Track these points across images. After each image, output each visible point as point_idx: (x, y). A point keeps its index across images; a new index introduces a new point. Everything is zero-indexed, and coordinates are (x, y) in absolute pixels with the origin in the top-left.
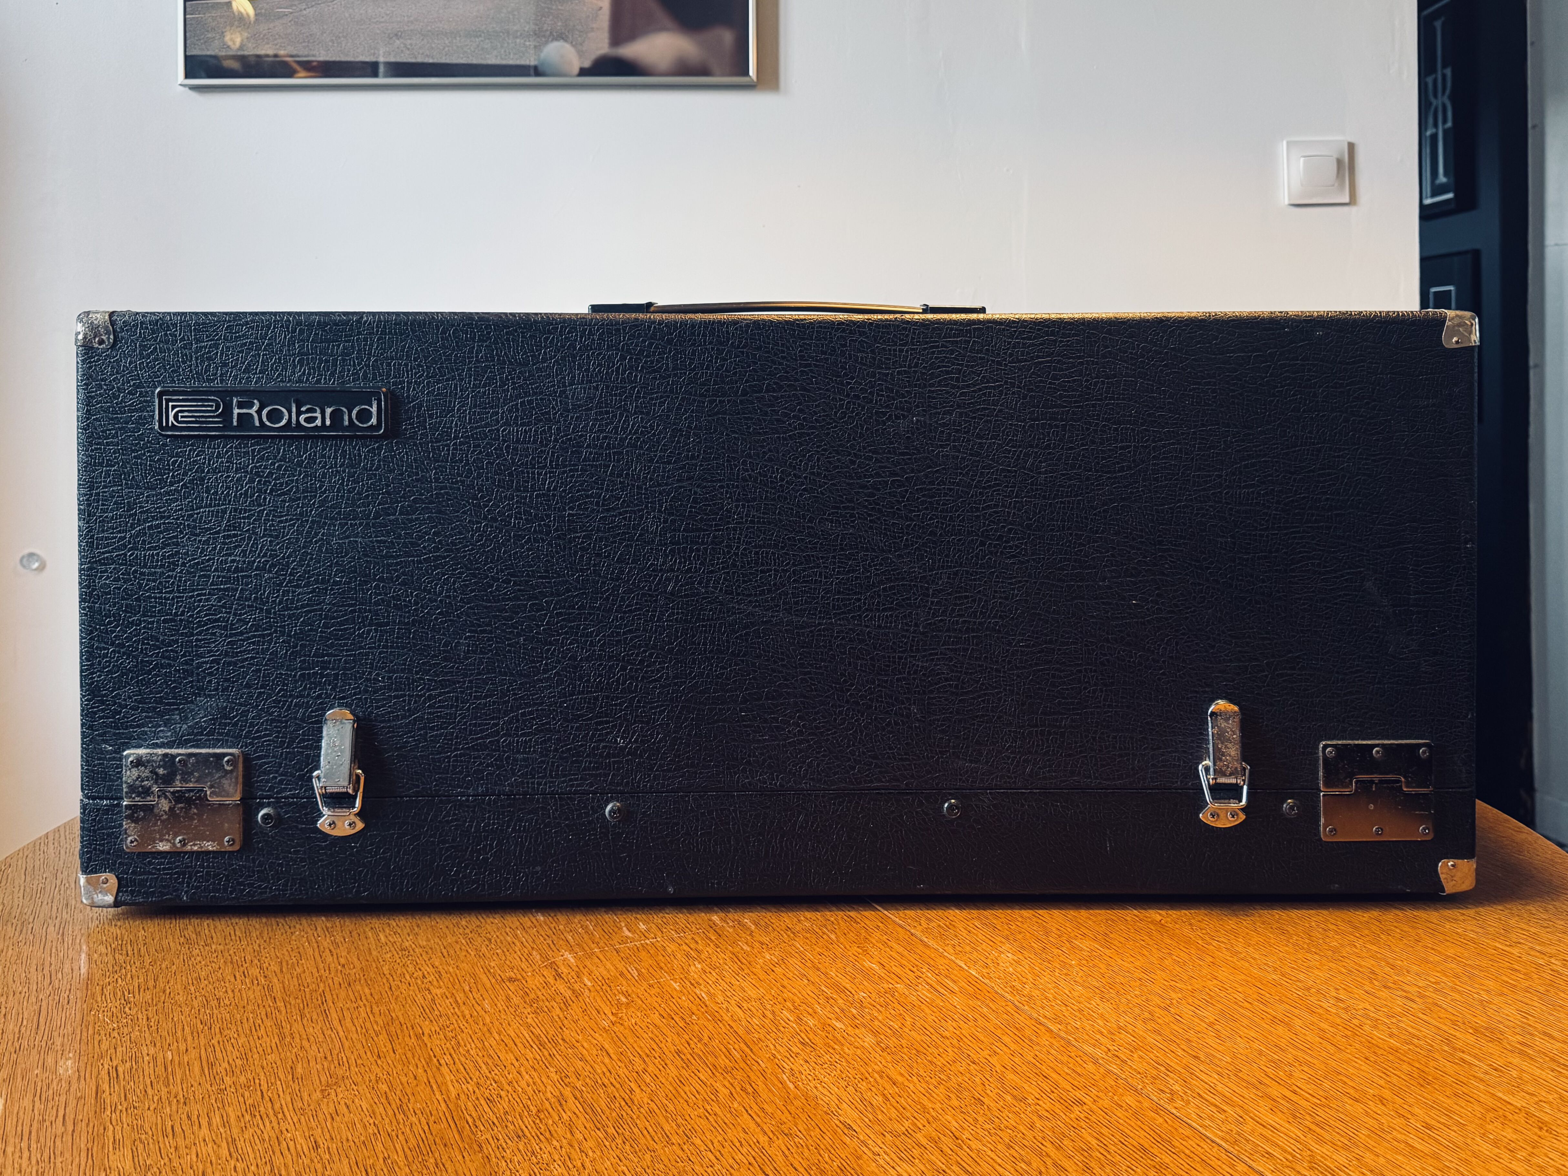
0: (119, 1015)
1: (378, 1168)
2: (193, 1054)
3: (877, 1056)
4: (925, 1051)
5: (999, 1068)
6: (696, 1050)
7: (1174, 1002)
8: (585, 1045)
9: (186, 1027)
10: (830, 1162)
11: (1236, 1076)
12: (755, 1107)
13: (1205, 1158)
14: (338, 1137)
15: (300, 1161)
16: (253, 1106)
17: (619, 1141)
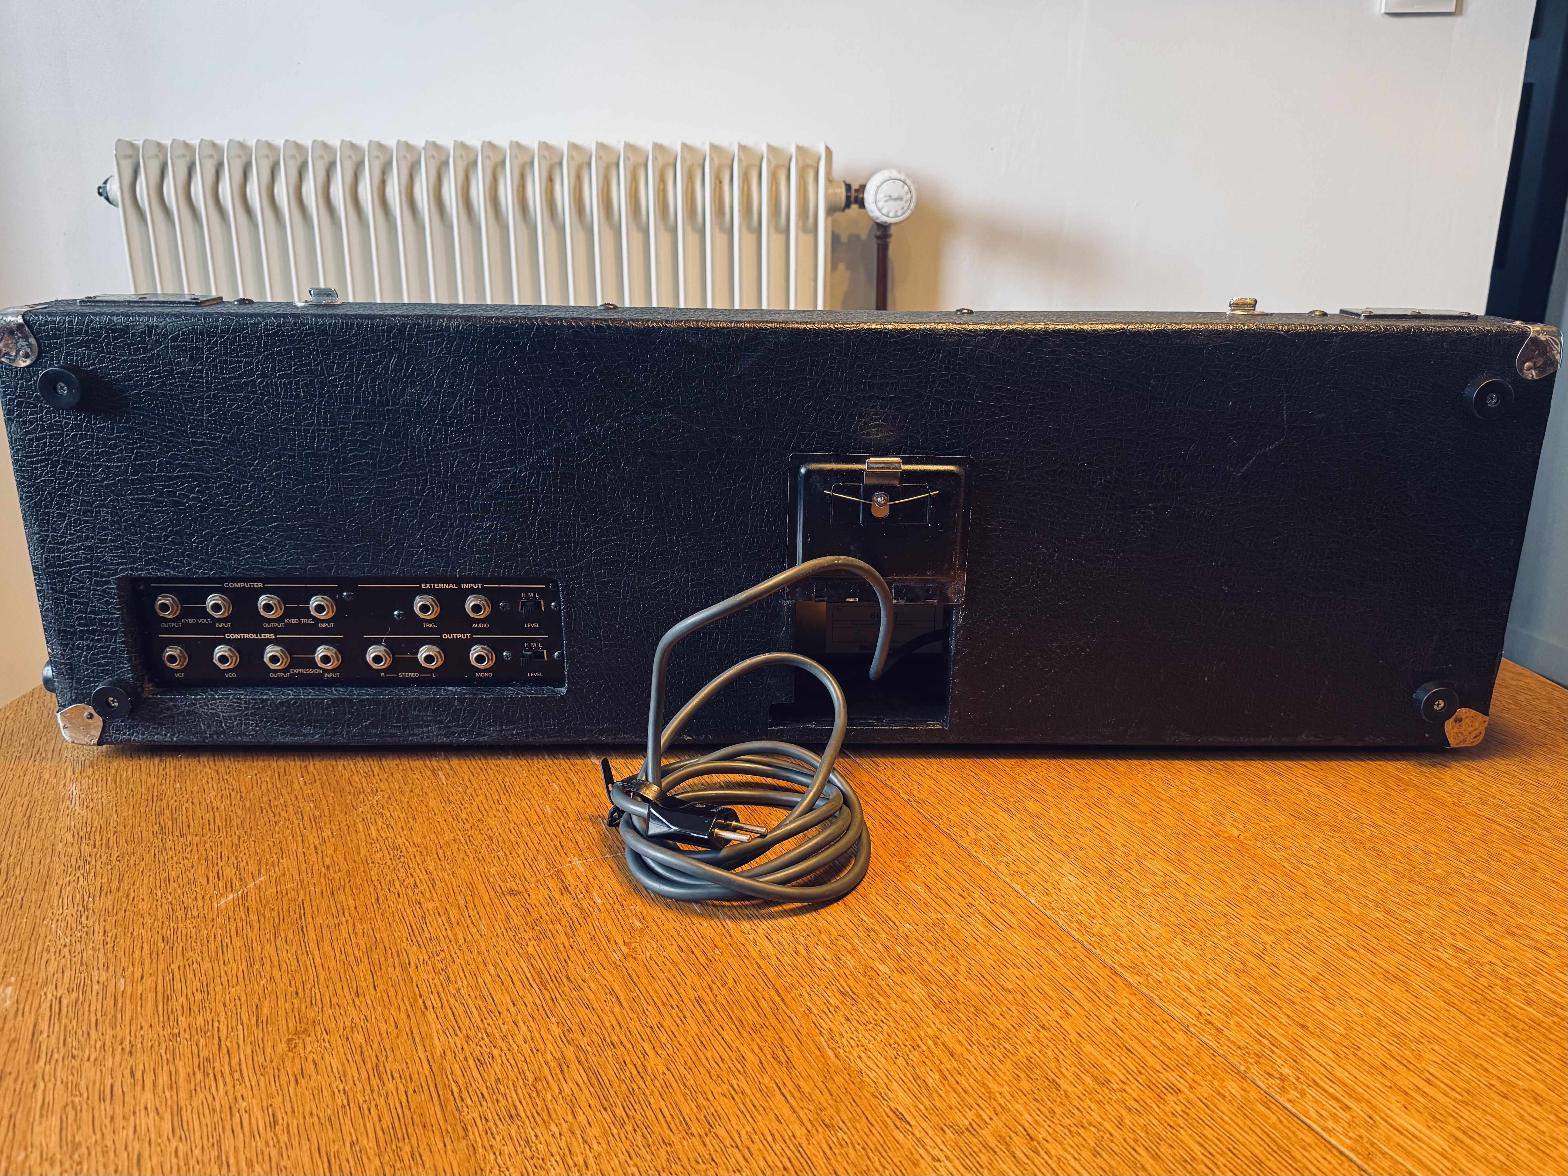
0: (74, 926)
1: (343, 1158)
2: (149, 982)
3: (930, 1015)
4: (985, 1009)
5: (1073, 1036)
6: (719, 998)
7: (1268, 947)
8: (593, 986)
9: (145, 945)
10: (880, 1169)
11: (1355, 1055)
12: (790, 1084)
14: (301, 1109)
15: (253, 1143)
16: (208, 1060)
17: (629, 1128)
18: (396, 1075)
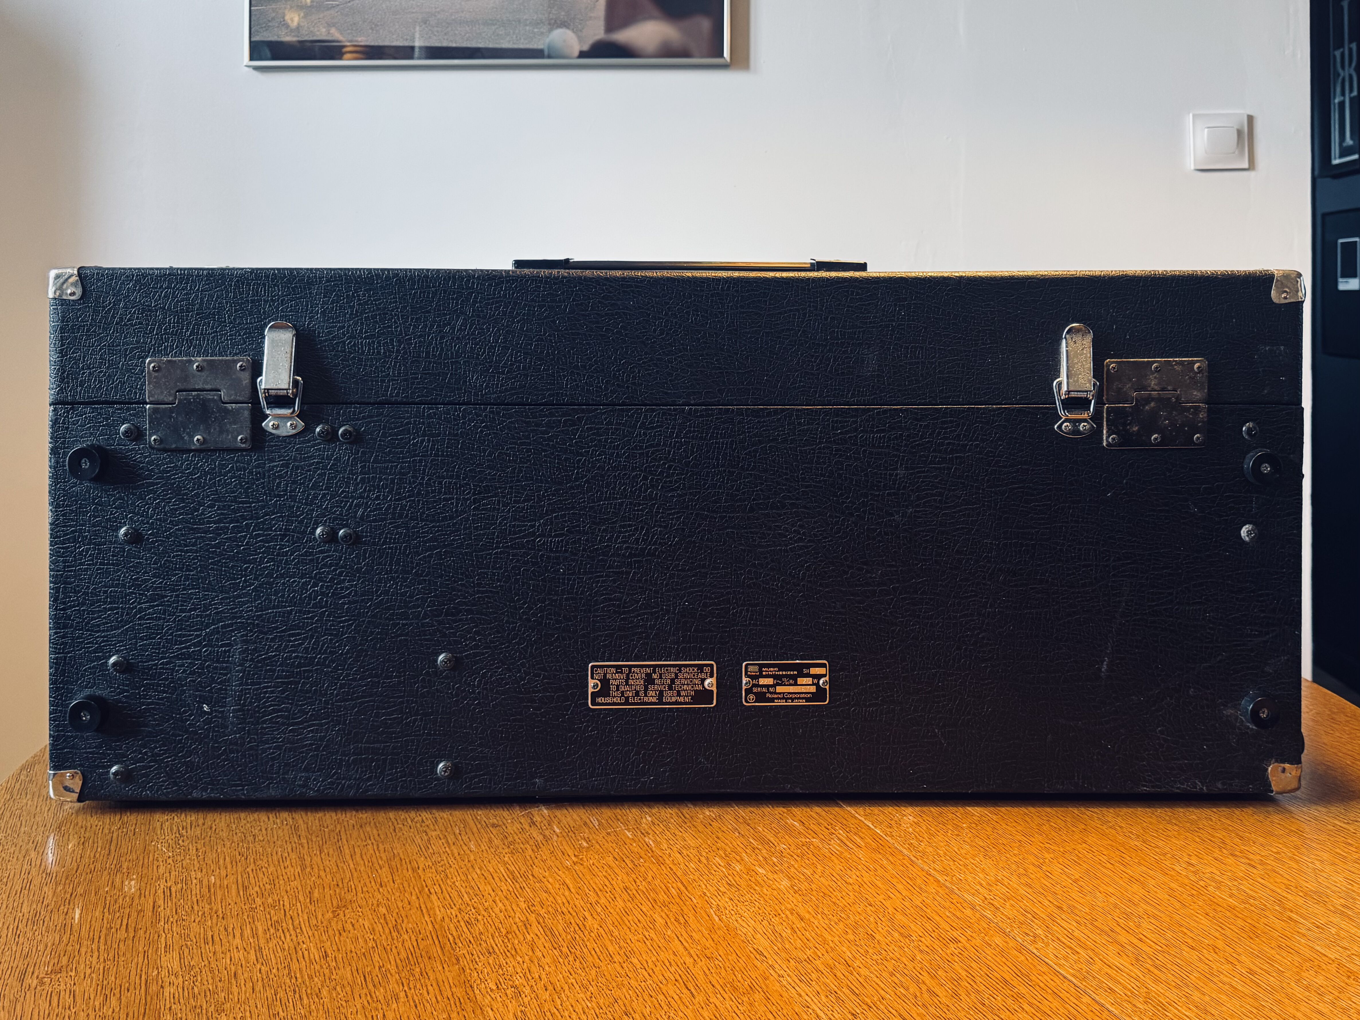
0: (174, 846)
1: (374, 975)
2: (232, 878)
3: (790, 896)
4: (830, 894)
5: (891, 910)
6: (640, 887)
7: (1047, 861)
8: (550, 880)
9: (227, 857)
10: (742, 981)
11: (1092, 924)
12: (685, 935)
13: (1056, 991)
14: (344, 949)
15: (312, 967)
16: (277, 922)
17: (571, 959)
18: (410, 931)
